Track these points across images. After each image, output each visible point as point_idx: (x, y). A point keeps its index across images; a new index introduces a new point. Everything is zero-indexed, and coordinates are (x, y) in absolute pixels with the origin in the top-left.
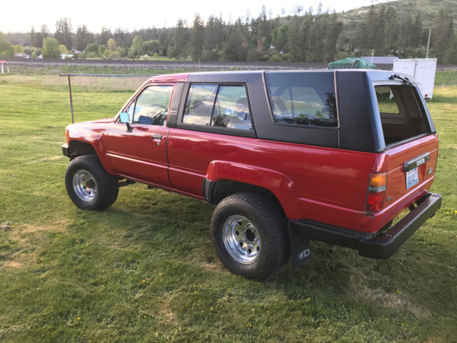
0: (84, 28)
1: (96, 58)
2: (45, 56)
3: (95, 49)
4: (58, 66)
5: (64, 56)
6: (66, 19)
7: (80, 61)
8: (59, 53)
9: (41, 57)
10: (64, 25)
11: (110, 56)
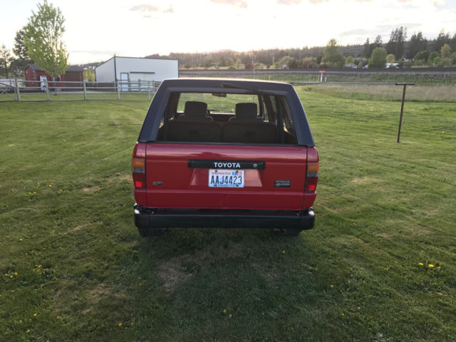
0: (420, 35)
1: (424, 66)
2: (370, 66)
3: (425, 57)
4: (369, 75)
5: (388, 65)
6: (402, 28)
7: (405, 70)
8: (385, 62)
9: (367, 66)
10: (399, 35)
11: (441, 63)
